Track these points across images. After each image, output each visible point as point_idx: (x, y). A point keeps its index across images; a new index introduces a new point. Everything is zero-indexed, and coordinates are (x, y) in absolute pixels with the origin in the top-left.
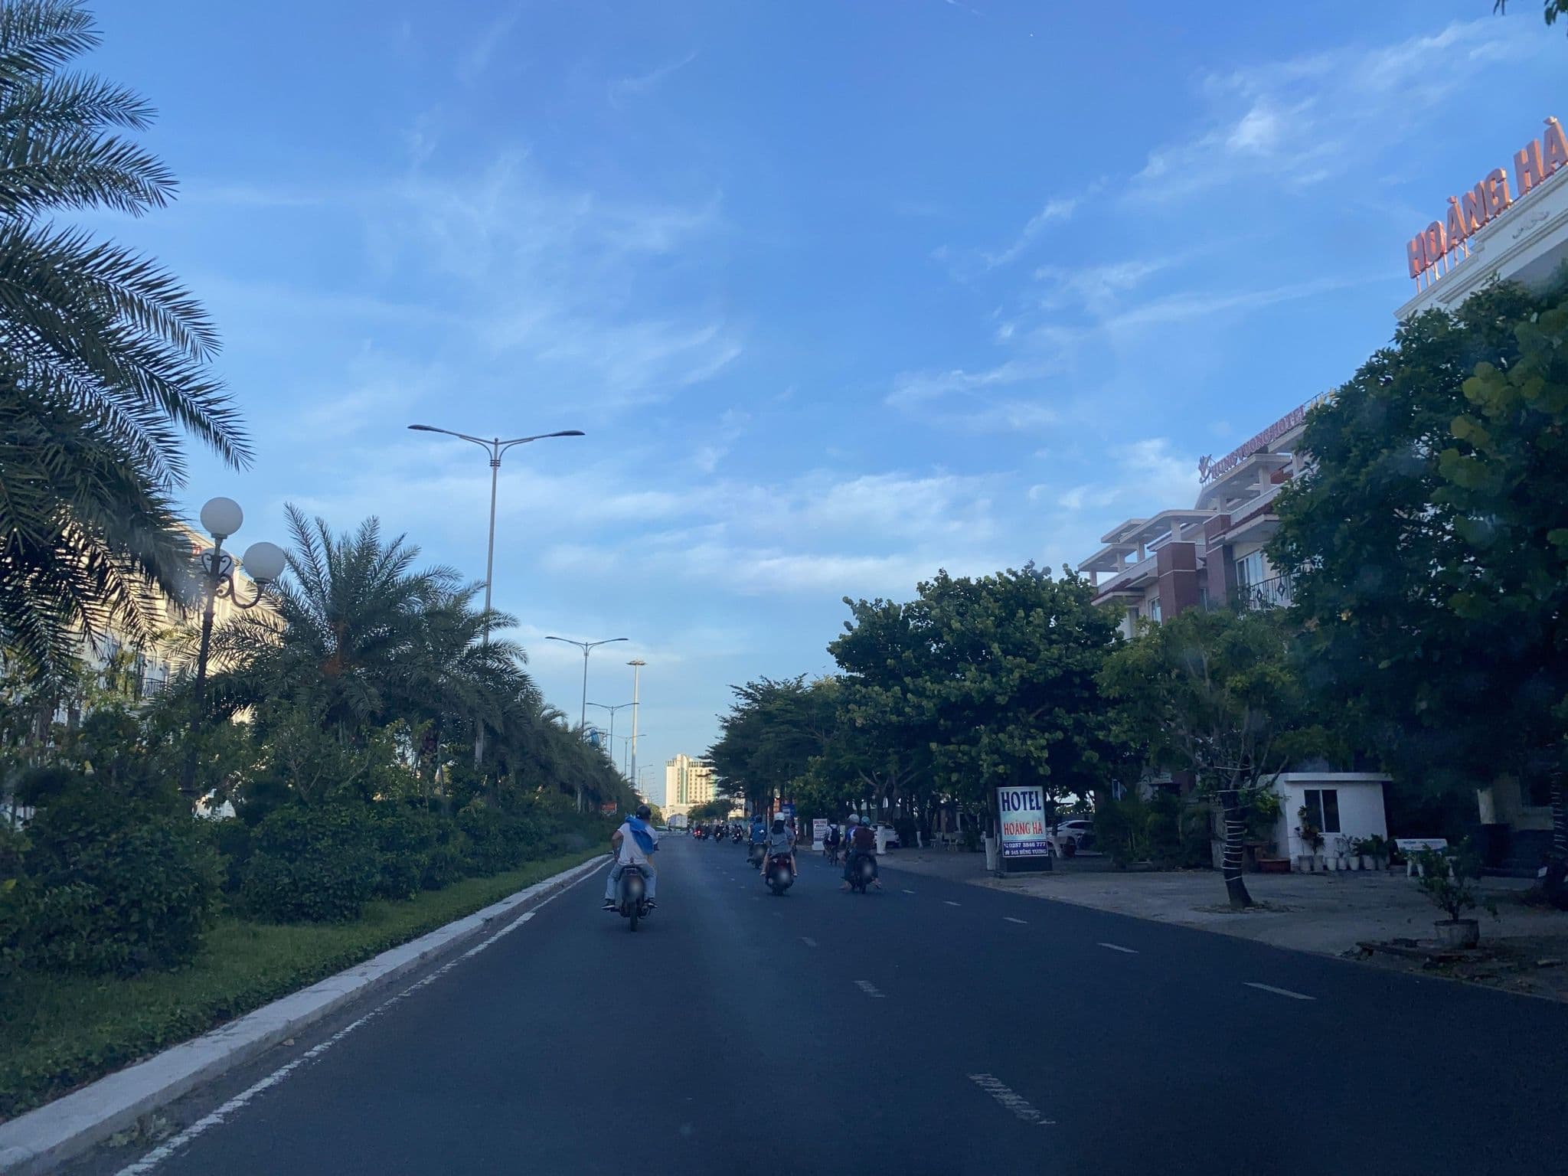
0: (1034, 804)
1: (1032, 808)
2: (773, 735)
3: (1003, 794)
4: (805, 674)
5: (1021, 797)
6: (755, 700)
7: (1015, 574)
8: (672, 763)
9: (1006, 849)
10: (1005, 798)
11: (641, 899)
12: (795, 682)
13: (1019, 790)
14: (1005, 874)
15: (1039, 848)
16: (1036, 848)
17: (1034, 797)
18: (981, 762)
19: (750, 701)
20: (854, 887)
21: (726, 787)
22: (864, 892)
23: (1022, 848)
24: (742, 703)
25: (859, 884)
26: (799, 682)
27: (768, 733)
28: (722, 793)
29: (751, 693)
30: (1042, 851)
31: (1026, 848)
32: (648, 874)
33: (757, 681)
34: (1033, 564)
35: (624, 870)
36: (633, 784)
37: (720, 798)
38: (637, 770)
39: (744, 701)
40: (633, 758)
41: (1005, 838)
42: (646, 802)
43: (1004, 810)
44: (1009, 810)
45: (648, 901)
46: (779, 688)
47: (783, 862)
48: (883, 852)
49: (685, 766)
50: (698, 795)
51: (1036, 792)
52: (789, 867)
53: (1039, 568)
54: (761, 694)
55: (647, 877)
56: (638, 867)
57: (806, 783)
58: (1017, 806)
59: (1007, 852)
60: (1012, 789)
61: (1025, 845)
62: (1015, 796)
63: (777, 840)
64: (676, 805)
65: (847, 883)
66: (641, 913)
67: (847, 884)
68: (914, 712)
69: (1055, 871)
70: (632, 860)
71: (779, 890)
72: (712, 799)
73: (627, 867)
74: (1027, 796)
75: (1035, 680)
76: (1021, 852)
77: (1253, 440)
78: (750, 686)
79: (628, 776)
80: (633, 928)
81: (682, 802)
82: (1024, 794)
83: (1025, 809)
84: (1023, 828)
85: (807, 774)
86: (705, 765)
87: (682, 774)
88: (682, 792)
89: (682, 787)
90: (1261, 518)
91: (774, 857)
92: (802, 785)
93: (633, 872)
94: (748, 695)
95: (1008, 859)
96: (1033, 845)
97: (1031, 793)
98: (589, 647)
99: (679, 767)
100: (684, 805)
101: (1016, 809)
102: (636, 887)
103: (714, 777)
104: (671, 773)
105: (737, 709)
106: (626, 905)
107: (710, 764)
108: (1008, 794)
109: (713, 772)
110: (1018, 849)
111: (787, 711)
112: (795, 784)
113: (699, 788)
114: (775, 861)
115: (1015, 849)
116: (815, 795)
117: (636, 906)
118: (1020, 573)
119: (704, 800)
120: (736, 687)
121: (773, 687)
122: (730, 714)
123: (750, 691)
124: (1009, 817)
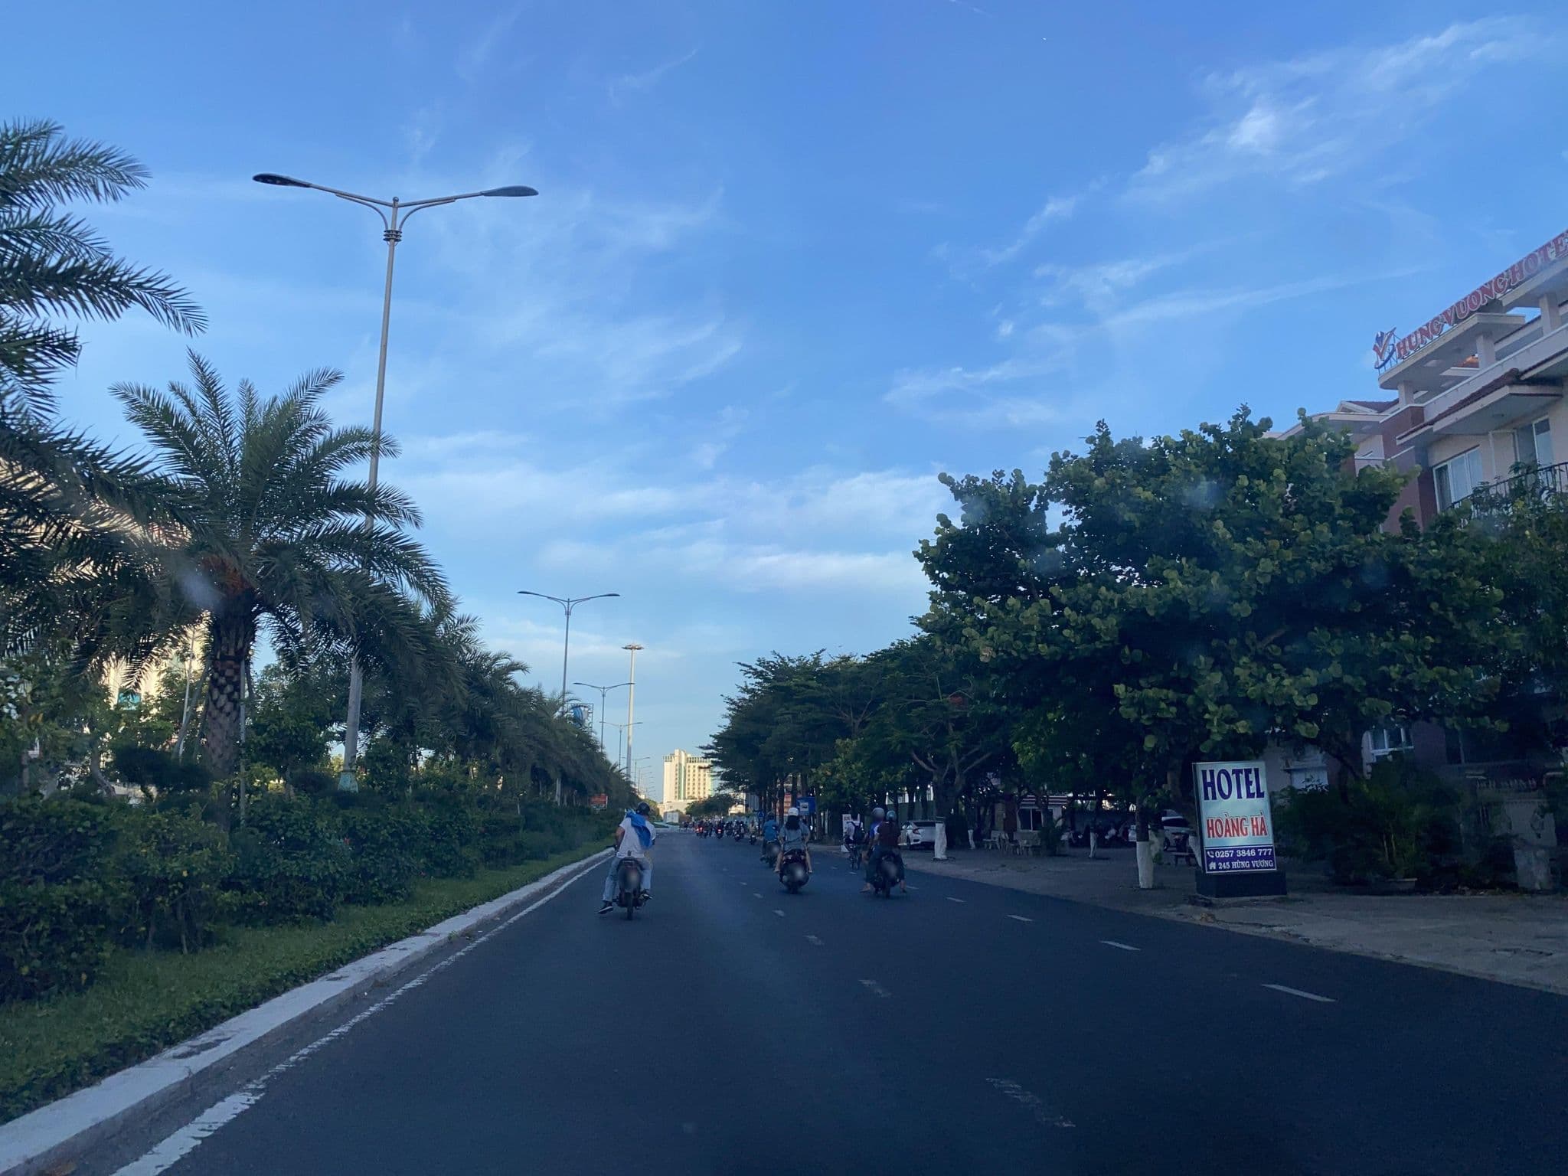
0: (1253, 788)
1: (1250, 795)
2: (790, 716)
3: (1204, 772)
4: (823, 650)
5: (1233, 778)
6: (766, 680)
7: (1214, 431)
8: (670, 758)
9: (1210, 860)
10: (1209, 780)
11: (637, 891)
12: (811, 659)
13: (1229, 767)
14: (1214, 900)
15: (1262, 857)
16: (1257, 858)
17: (1252, 777)
18: (1207, 716)
19: (761, 681)
20: (877, 891)
21: (730, 779)
22: (888, 896)
23: (1235, 858)
24: (752, 682)
25: (883, 885)
26: (816, 659)
27: (782, 715)
28: (726, 786)
29: (762, 672)
30: (1267, 863)
31: (1242, 859)
32: (644, 867)
33: (770, 658)
34: (1246, 411)
35: (622, 862)
36: (628, 775)
37: (722, 792)
38: (633, 763)
39: (754, 680)
40: (629, 749)
41: (1209, 842)
42: (642, 797)
43: (1207, 798)
44: (1214, 798)
45: (645, 892)
46: (794, 665)
47: (797, 858)
48: (944, 857)
50: (696, 790)
51: (1257, 771)
52: (804, 864)
53: (1254, 419)
54: (773, 672)
55: (642, 869)
56: (636, 860)
57: (834, 770)
58: (1226, 792)
59: (1213, 865)
60: (1218, 766)
61: (1240, 854)
62: (1223, 776)
63: (793, 835)
64: (673, 801)
65: (869, 884)
66: (637, 903)
67: (869, 887)
68: (1078, 638)
69: (1290, 895)
70: (629, 853)
71: (794, 887)
72: (712, 793)
73: (625, 859)
74: (1242, 777)
75: (1290, 580)
76: (1234, 864)
77: (1475, 293)
78: (761, 662)
79: (624, 764)
80: (629, 917)
81: (679, 798)
82: (1237, 772)
83: (1240, 796)
84: (1236, 827)
85: (835, 760)
86: (707, 756)
87: (680, 769)
88: (679, 788)
90: (1505, 391)
91: (789, 854)
92: (829, 773)
93: (631, 864)
94: (758, 674)
95: (1211, 876)
96: (1253, 853)
97: (1248, 771)
98: (571, 604)
101: (1225, 797)
102: (633, 877)
103: (718, 769)
104: (669, 768)
105: (746, 690)
106: (623, 896)
107: (713, 755)
108: (1212, 772)
109: (715, 764)
110: (1230, 860)
111: (808, 687)
112: (820, 772)
114: (790, 857)
115: (1224, 860)
116: (846, 784)
117: (633, 897)
118: (1226, 428)
119: (702, 795)
120: (744, 665)
121: (786, 664)
122: (736, 695)
123: (760, 669)
124: (1214, 810)
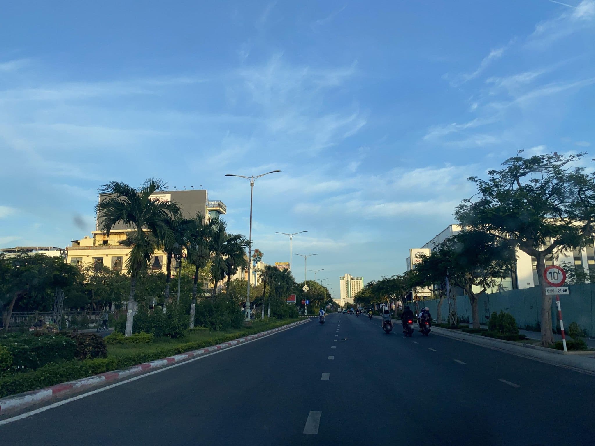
49: (349, 280)
89: (348, 290)
99: (346, 280)
100: (350, 298)
113: (356, 288)
